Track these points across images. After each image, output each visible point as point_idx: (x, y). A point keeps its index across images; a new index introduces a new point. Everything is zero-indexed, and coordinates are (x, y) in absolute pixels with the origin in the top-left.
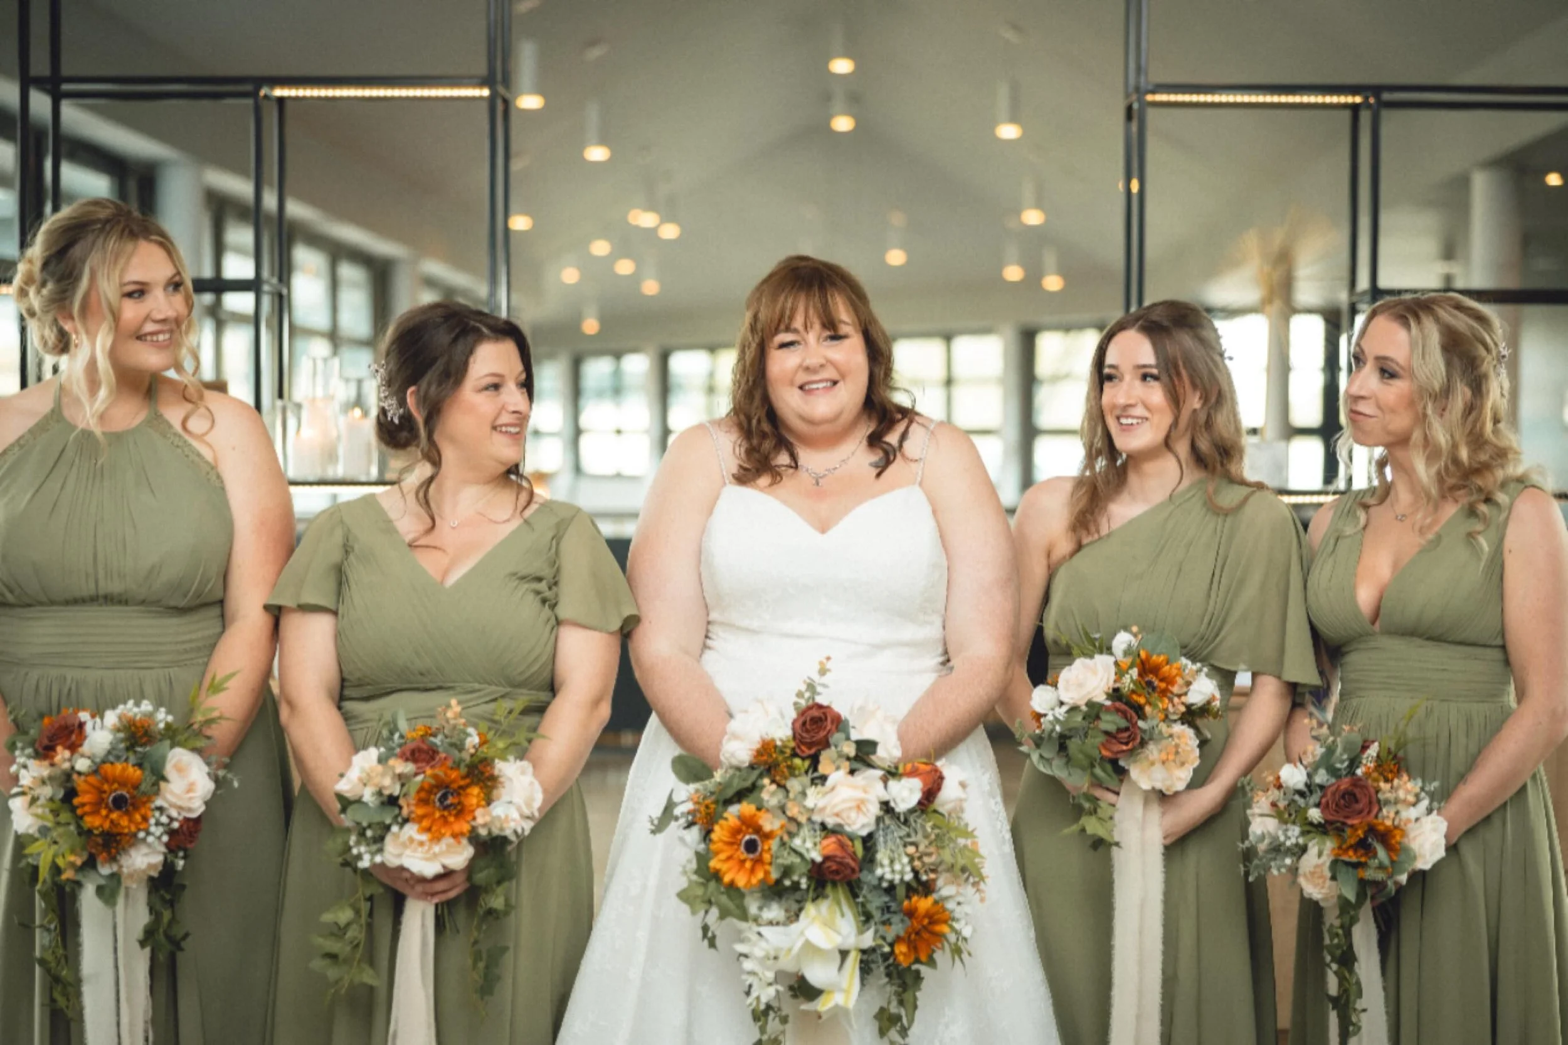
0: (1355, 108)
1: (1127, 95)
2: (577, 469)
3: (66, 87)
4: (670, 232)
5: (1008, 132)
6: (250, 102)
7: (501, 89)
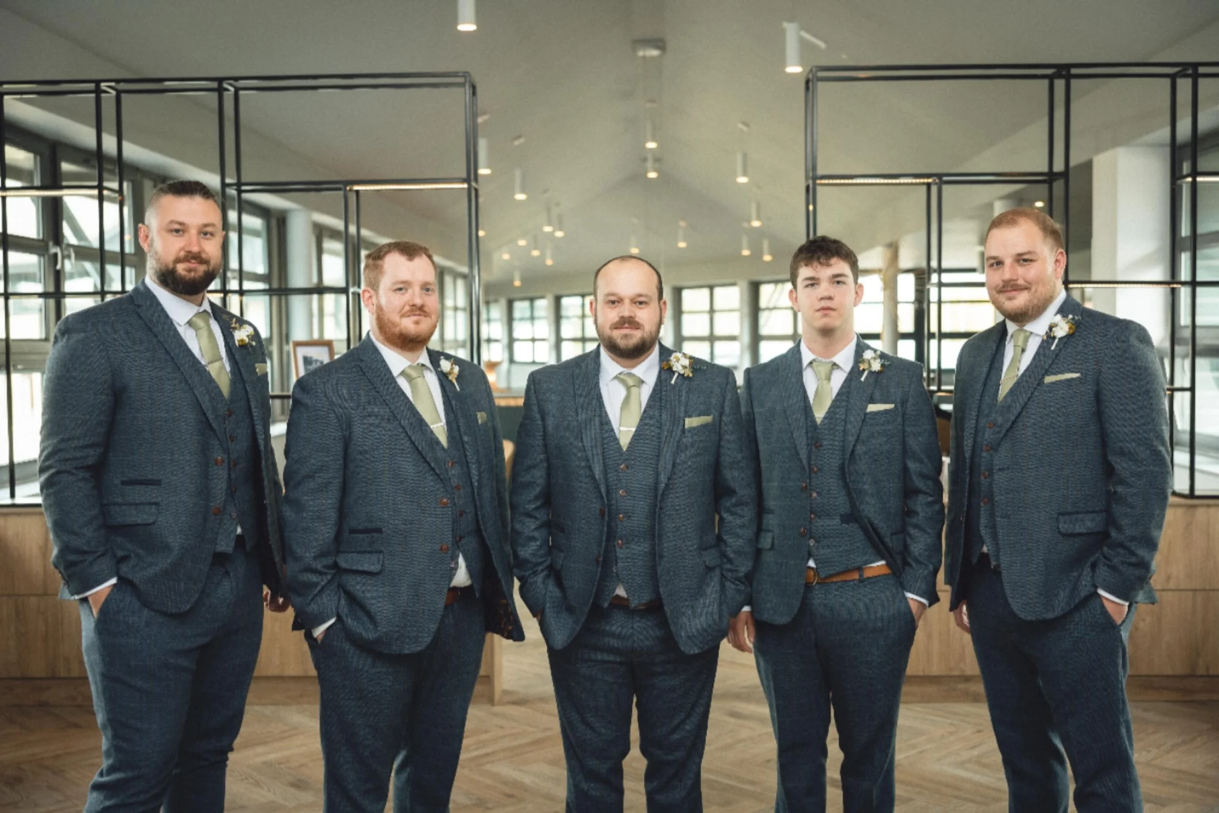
0: (929, 185)
1: (807, 179)
2: (512, 361)
3: (244, 188)
4: (559, 234)
5: (742, 180)
6: (341, 193)
7: (473, 184)
